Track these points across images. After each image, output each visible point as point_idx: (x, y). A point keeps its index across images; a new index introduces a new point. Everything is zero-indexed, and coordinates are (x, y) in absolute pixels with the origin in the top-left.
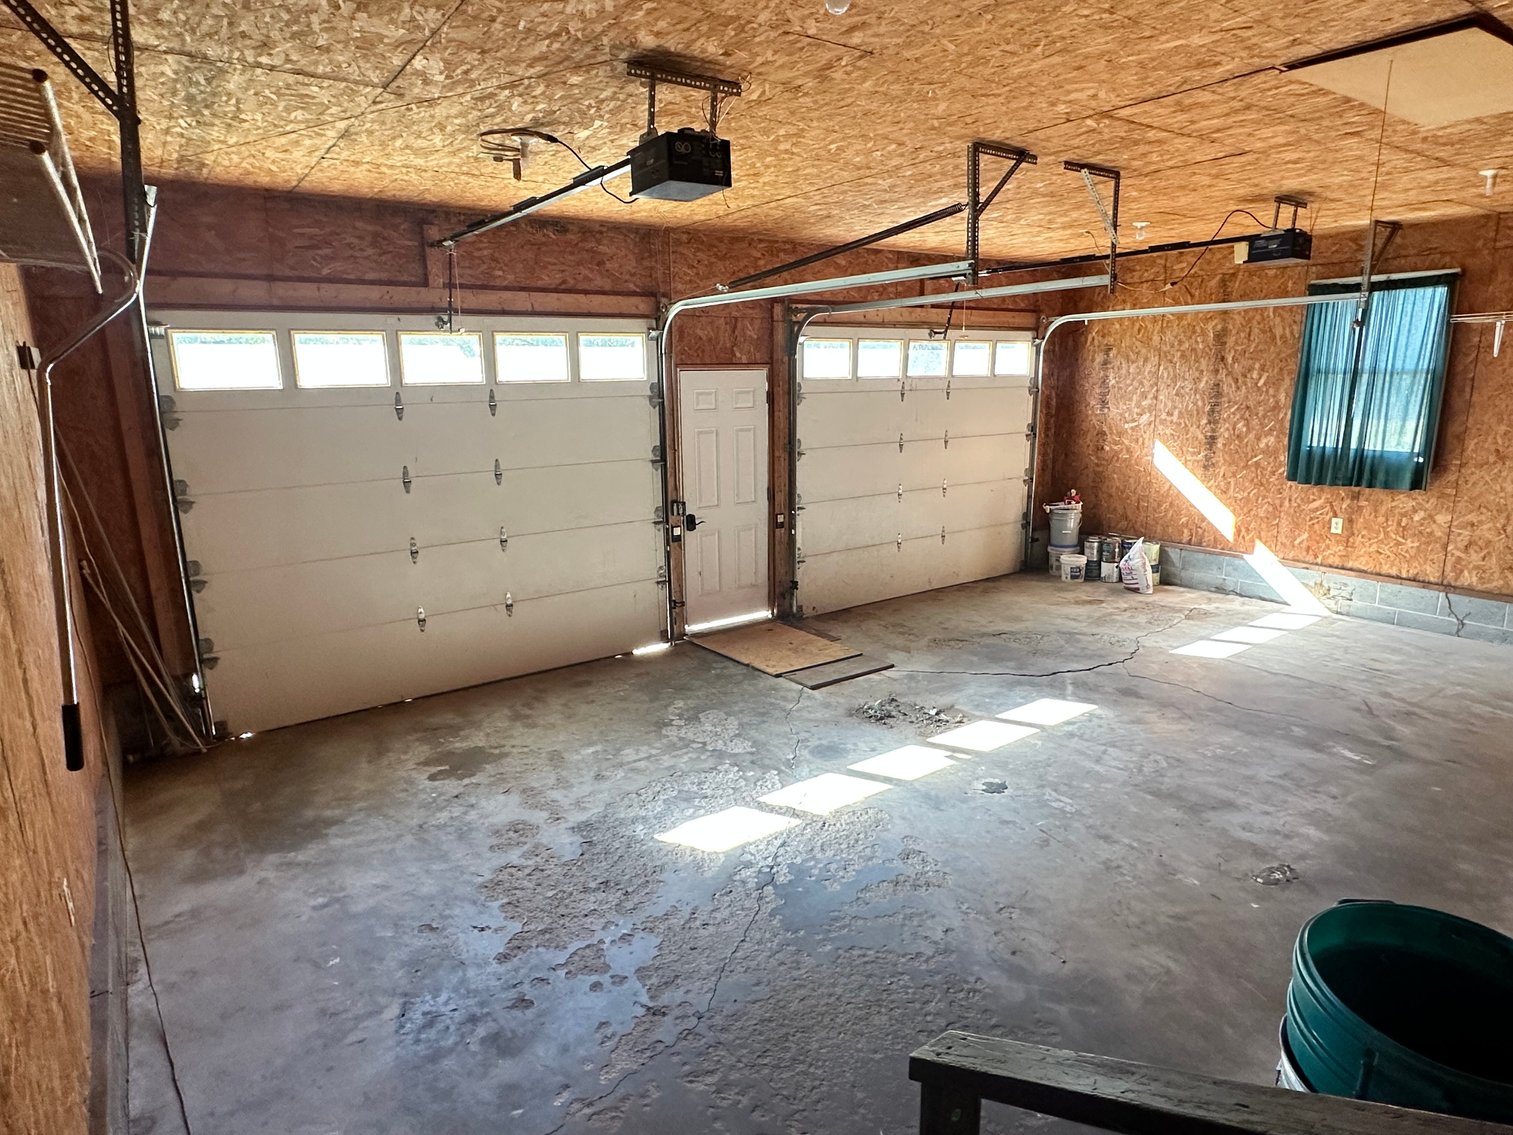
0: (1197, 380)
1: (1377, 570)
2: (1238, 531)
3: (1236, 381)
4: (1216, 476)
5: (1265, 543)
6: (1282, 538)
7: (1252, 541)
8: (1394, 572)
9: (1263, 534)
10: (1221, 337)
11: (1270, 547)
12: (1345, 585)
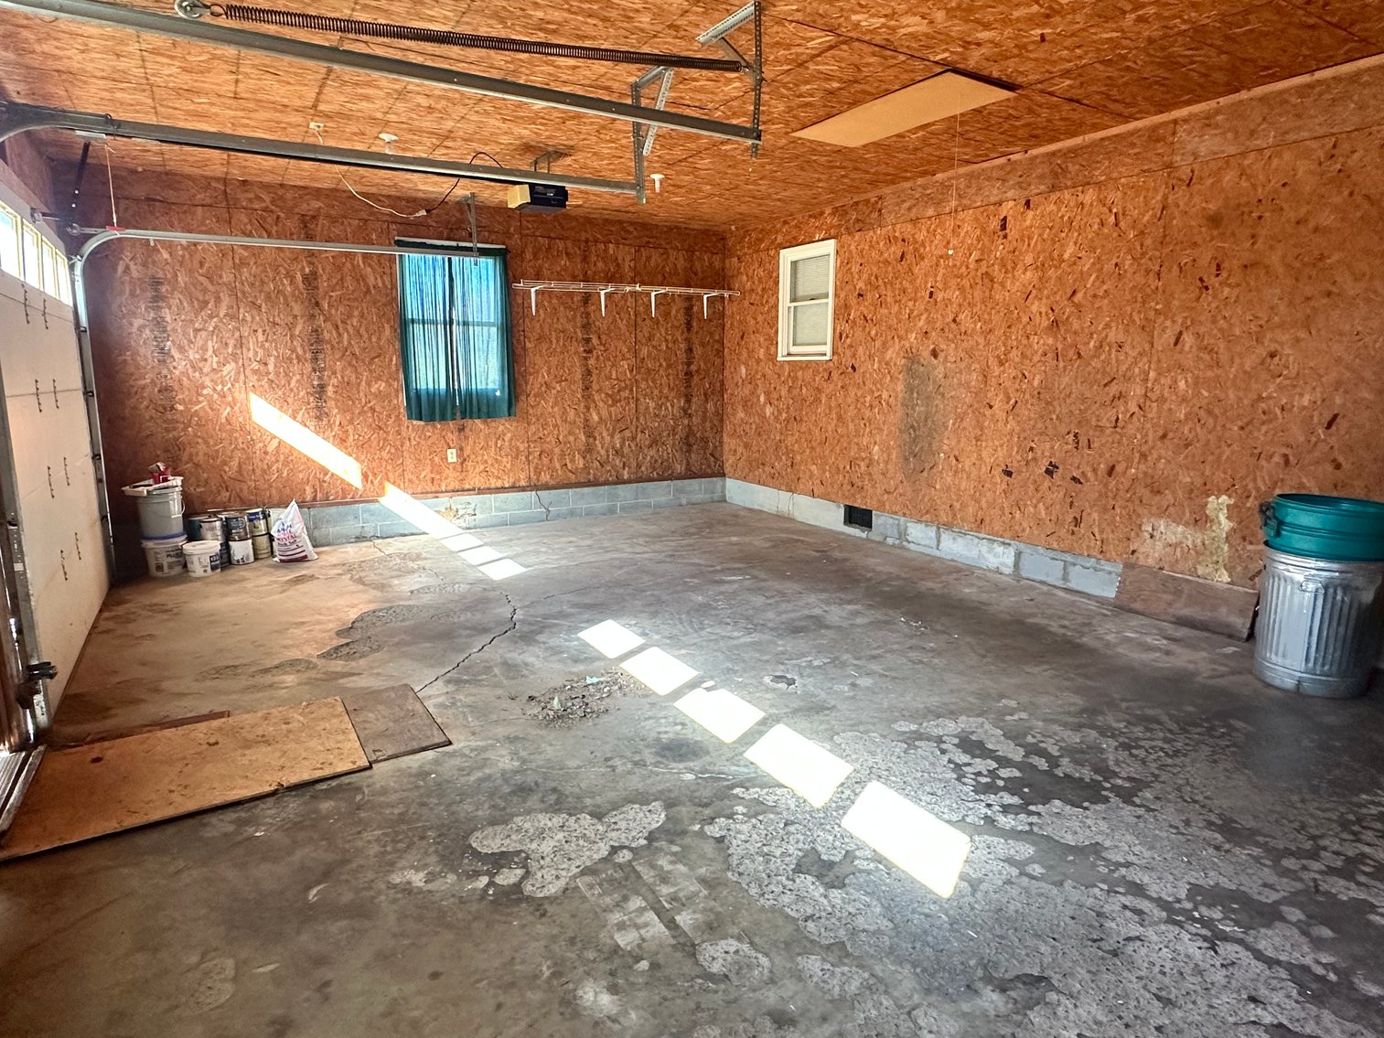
0: (291, 327)
1: (488, 485)
2: (365, 476)
3: (337, 327)
4: (330, 426)
5: (394, 483)
6: (408, 476)
7: (381, 483)
8: (499, 484)
9: (390, 475)
10: (311, 280)
11: (399, 487)
12: (469, 503)
